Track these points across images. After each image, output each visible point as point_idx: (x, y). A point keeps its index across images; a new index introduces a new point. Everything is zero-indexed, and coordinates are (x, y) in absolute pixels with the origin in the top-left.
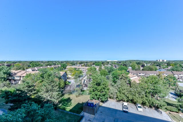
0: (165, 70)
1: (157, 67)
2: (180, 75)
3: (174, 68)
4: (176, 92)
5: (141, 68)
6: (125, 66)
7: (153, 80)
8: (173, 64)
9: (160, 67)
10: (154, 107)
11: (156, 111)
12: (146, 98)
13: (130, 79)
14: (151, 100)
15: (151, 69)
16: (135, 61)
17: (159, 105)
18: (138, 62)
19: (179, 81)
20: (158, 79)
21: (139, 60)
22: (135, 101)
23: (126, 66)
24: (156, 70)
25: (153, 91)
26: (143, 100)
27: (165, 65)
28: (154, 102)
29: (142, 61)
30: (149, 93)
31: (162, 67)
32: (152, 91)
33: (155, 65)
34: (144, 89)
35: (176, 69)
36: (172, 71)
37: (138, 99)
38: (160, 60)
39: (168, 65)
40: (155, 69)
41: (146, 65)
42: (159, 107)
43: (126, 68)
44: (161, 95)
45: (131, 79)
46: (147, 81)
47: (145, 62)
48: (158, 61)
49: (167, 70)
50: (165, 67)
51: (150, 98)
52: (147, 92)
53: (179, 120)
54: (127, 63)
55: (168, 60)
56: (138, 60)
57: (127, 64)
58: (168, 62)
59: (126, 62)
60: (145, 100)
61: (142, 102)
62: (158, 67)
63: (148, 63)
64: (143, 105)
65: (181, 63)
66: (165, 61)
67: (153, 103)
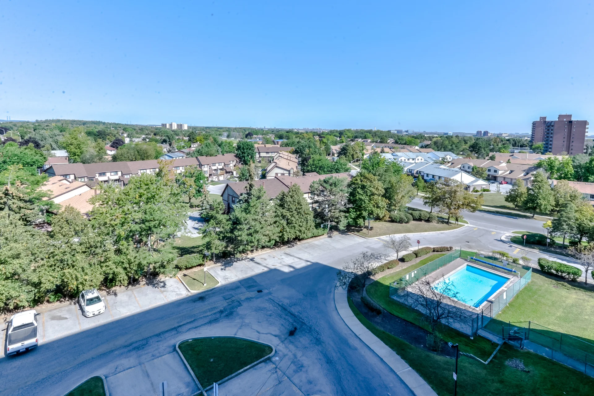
0: (182, 154)
1: (164, 145)
2: (214, 164)
3: (202, 147)
4: (202, 211)
5: (109, 152)
6: (31, 145)
7: (142, 191)
8: (202, 137)
9: (170, 145)
10: (145, 276)
11: (150, 287)
12: (117, 258)
13: (51, 205)
14: (133, 261)
15: (142, 155)
16: (84, 123)
17: (158, 265)
18: (100, 128)
19: (212, 181)
20: (155, 186)
21: (104, 123)
22: (73, 285)
23: (37, 145)
24: (157, 158)
25: (140, 228)
26: (104, 269)
27: (183, 139)
28: (144, 262)
29: (116, 126)
30: (127, 238)
31: (175, 145)
32: (137, 227)
33: (156, 141)
34: (111, 229)
35: (207, 149)
36: (199, 157)
37: (86, 274)
38: (171, 125)
39: (190, 140)
40: (154, 154)
41: (127, 140)
42: (157, 270)
43: (37, 157)
44: (164, 231)
45: (56, 201)
46: (123, 196)
47: (125, 128)
48: (168, 126)
49: (187, 154)
50: (184, 147)
51: (132, 254)
52: (119, 236)
53: (203, 281)
54: (46, 133)
55: (193, 125)
56: (99, 123)
57: (44, 138)
58: (191, 130)
59: (37, 126)
60: (113, 266)
61: (101, 278)
62: (165, 148)
63: (137, 133)
64: (106, 286)
65: (218, 133)
66: (185, 127)
67: (139, 265)
